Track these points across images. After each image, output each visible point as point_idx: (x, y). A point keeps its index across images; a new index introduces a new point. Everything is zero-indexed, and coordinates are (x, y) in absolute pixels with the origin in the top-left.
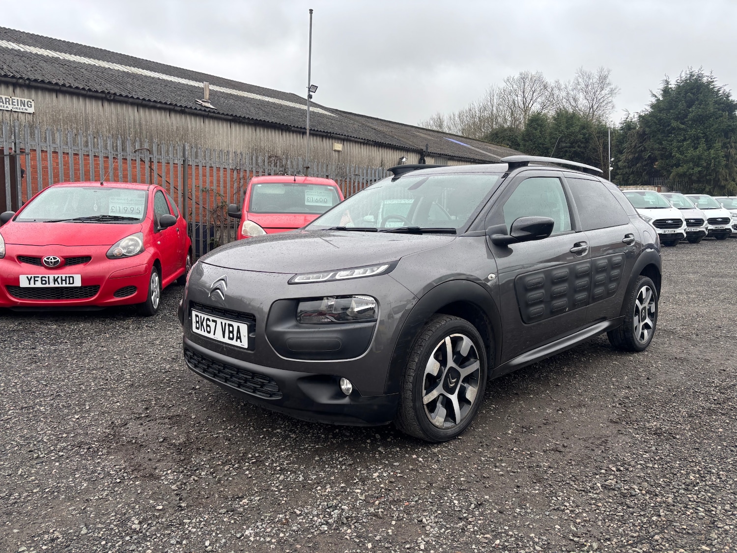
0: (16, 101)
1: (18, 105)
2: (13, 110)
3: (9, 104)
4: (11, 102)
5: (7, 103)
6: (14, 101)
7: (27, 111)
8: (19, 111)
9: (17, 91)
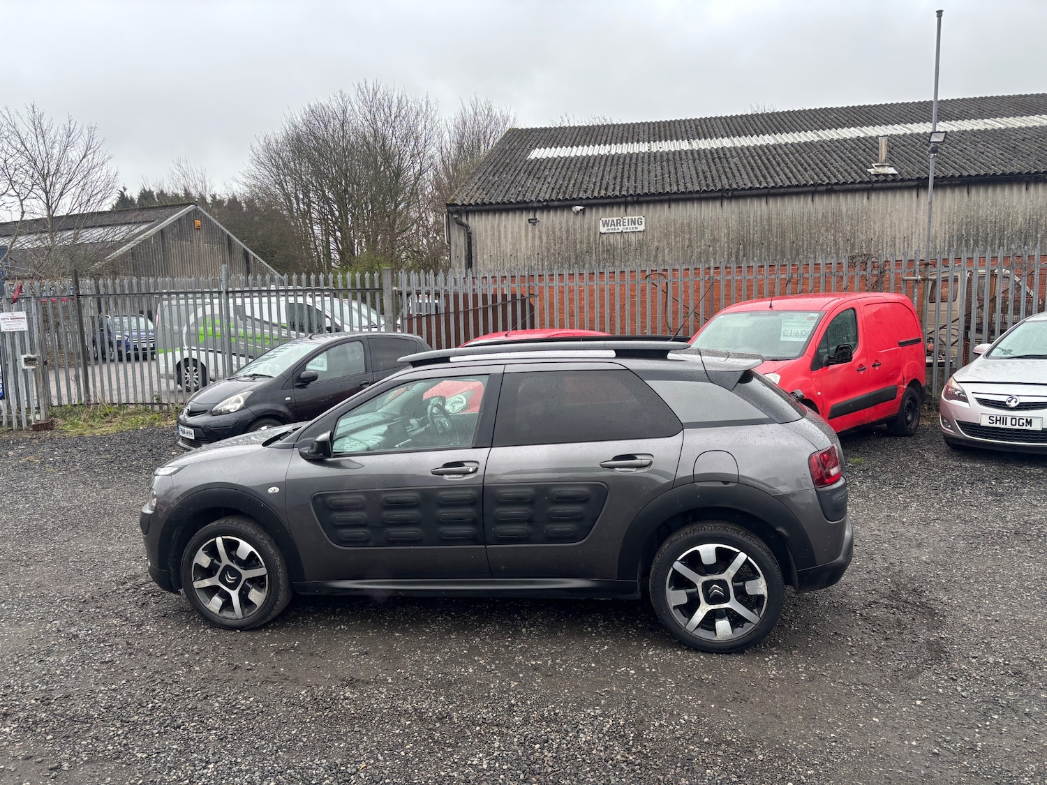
1: (628, 225)
2: (624, 231)
3: (620, 225)
4: (622, 223)
5: (618, 225)
6: (625, 221)
7: (636, 230)
8: (629, 231)
9: (629, 209)
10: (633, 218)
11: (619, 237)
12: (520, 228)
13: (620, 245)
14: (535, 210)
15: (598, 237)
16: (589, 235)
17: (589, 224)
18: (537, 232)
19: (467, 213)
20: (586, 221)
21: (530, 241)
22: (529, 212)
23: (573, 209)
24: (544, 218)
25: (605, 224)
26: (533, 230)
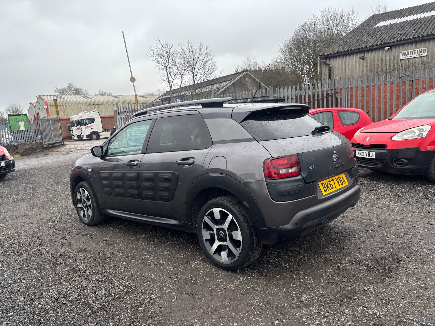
0: (416, 51)
1: (417, 53)
2: (414, 57)
3: (412, 54)
4: (413, 53)
5: (411, 54)
6: (415, 51)
7: (422, 56)
8: (417, 56)
9: (418, 45)
10: (420, 49)
11: (411, 60)
12: (356, 62)
13: (412, 65)
14: (364, 52)
15: (399, 62)
16: (394, 61)
17: (394, 55)
18: (365, 63)
19: (330, 58)
20: (393, 54)
21: (361, 68)
22: (361, 53)
23: (385, 49)
24: (369, 56)
25: (404, 54)
26: (363, 62)
